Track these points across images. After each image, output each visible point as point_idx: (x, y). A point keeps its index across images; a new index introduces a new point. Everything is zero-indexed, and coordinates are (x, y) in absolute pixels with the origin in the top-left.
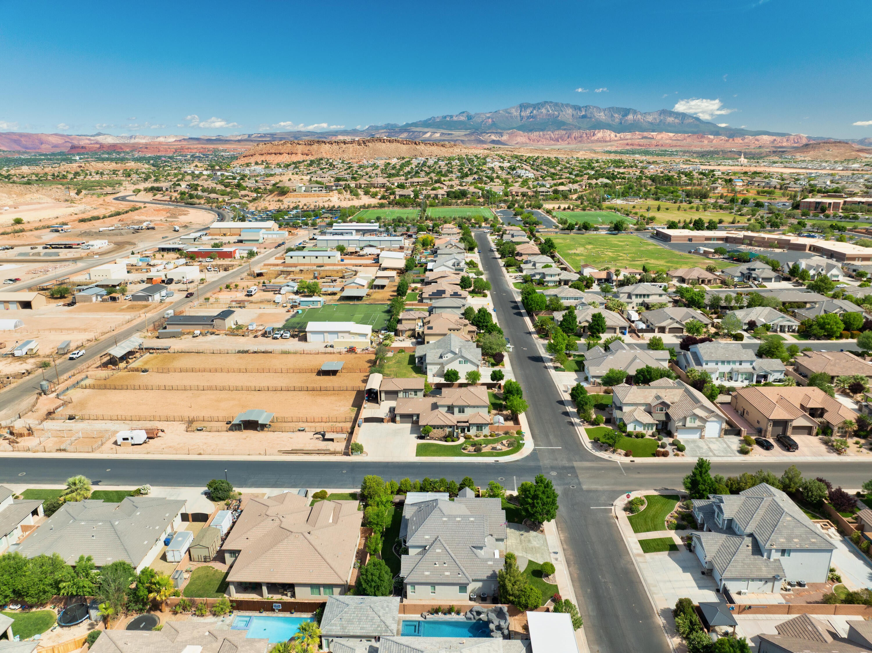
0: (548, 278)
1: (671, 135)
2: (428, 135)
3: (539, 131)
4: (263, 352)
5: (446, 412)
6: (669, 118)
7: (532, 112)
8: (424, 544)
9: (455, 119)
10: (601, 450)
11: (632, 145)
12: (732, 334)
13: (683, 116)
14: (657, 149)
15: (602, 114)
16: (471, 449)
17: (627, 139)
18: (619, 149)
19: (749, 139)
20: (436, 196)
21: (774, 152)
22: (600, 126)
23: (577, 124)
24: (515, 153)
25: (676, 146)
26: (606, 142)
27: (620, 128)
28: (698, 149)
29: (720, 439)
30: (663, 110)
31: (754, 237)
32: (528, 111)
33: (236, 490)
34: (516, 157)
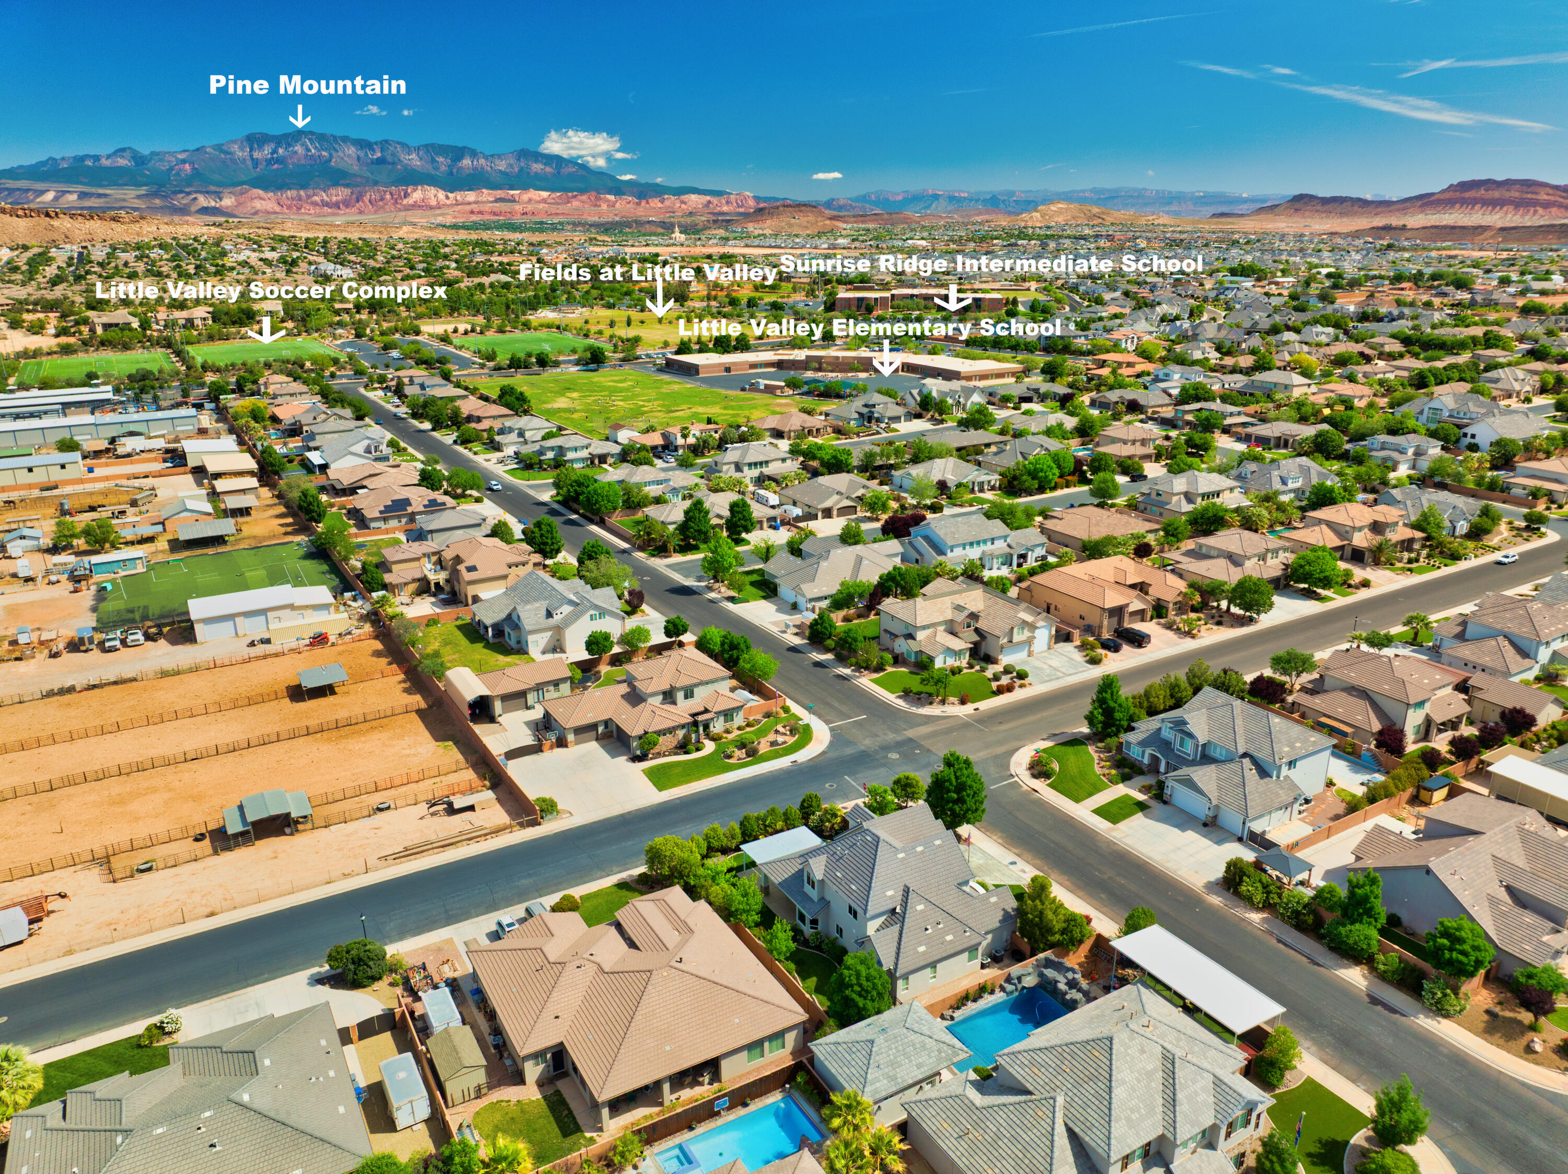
0: (570, 455)
1: (545, 194)
2: (50, 196)
3: (298, 190)
4: (115, 683)
5: (662, 703)
6: (535, 165)
7: (274, 151)
8: (891, 906)
9: (105, 162)
10: (923, 705)
11: (480, 213)
12: (925, 505)
13: (556, 160)
14: (525, 219)
15: (414, 156)
16: (741, 753)
17: (469, 203)
18: (460, 220)
19: (671, 201)
20: (190, 323)
21: (715, 222)
22: (415, 179)
23: (368, 174)
24: (277, 232)
25: (557, 214)
26: (431, 208)
27: (452, 183)
28: (596, 219)
29: (1052, 651)
30: (522, 150)
31: (821, 357)
32: (267, 150)
33: (392, 950)
34: (282, 240)
